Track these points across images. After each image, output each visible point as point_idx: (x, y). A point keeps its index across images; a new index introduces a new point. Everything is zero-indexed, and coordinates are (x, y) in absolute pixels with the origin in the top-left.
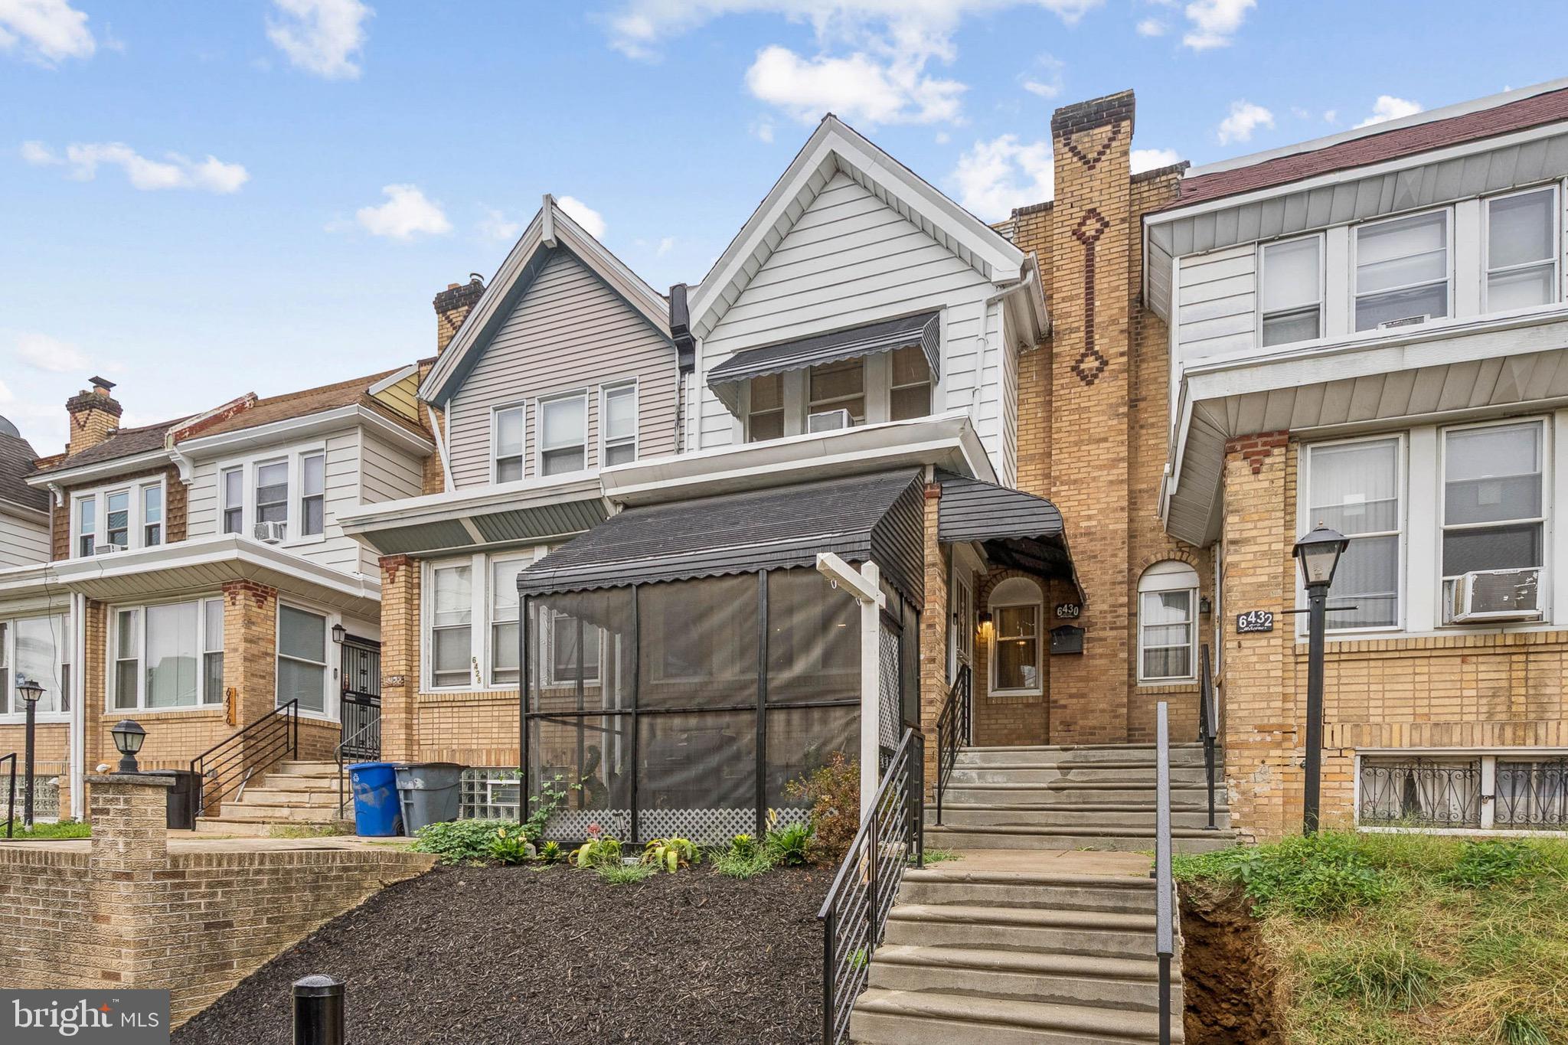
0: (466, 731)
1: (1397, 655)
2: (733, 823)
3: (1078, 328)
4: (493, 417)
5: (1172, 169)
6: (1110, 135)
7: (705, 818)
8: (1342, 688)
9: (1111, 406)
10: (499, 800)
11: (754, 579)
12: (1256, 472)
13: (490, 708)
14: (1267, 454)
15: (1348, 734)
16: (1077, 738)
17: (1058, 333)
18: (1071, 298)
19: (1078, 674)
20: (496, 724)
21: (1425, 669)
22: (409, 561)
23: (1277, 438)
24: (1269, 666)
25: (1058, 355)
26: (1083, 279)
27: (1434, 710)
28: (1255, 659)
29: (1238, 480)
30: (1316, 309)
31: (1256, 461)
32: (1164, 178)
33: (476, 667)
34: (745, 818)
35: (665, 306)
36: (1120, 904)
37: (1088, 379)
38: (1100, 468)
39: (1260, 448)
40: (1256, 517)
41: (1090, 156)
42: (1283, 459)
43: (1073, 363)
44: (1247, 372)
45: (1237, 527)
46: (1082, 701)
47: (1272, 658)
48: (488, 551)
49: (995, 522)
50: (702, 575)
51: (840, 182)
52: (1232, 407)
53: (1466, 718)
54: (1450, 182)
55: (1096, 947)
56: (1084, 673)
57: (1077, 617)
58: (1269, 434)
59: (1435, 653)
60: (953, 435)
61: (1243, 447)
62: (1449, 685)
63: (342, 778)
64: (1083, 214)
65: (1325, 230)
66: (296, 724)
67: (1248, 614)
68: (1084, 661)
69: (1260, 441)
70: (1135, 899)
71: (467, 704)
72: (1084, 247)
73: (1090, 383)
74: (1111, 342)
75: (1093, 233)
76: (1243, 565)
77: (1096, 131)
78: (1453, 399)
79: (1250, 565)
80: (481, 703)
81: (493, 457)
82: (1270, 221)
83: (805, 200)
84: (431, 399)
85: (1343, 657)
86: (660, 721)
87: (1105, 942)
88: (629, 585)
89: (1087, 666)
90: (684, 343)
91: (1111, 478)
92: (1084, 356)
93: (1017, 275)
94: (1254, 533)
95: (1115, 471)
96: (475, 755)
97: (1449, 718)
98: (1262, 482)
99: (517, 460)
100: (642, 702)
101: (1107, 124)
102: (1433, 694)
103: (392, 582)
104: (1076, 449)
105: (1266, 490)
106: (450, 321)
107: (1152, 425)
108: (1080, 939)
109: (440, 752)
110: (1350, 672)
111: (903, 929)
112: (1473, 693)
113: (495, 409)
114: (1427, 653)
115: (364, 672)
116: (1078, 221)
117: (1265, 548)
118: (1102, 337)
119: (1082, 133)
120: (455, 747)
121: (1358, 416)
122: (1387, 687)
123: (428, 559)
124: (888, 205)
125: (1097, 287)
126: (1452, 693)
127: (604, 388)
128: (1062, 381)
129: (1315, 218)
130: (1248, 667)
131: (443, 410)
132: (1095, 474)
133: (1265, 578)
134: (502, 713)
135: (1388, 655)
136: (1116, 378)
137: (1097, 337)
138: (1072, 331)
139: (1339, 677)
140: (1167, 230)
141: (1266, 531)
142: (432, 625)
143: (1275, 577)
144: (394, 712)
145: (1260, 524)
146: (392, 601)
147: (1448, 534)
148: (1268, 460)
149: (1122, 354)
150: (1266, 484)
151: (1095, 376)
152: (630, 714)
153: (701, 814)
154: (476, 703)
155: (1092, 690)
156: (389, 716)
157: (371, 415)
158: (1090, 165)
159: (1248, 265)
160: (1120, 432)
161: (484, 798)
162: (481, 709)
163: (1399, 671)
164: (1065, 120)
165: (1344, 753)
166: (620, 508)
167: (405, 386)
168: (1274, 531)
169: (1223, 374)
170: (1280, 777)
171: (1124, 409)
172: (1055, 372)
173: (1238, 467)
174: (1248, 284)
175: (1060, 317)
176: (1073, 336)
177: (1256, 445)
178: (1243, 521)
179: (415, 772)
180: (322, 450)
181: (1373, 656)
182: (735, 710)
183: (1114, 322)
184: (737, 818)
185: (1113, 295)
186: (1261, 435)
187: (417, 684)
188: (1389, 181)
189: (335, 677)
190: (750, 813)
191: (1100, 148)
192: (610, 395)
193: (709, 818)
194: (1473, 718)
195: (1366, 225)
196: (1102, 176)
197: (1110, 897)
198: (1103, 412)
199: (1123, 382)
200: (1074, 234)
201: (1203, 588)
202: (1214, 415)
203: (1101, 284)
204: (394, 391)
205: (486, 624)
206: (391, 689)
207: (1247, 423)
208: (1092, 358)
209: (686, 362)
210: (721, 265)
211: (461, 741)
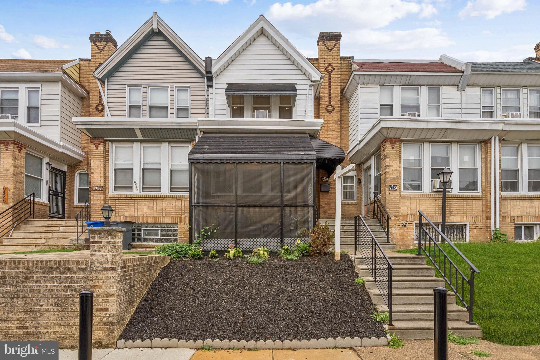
0: (131, 209)
1: (422, 198)
2: (272, 243)
3: (327, 97)
4: (127, 90)
5: (349, 58)
6: (335, 44)
7: (262, 241)
8: (411, 206)
9: (336, 121)
10: (146, 235)
11: (279, 165)
12: (393, 148)
13: (143, 201)
14: (395, 144)
15: (413, 218)
16: (327, 216)
17: (321, 97)
18: (325, 88)
19: (328, 198)
20: (146, 207)
21: (428, 202)
22: (105, 141)
23: (398, 140)
24: (396, 199)
25: (321, 104)
26: (328, 83)
27: (430, 212)
28: (393, 197)
29: (389, 150)
30: (392, 106)
31: (393, 145)
32: (347, 60)
33: (136, 185)
34: (276, 241)
35: (204, 64)
36: (413, 263)
37: (330, 112)
38: (333, 138)
39: (394, 142)
40: (393, 160)
41: (329, 48)
42: (399, 145)
43: (325, 107)
44: (395, 122)
45: (388, 162)
46: (329, 206)
47: (397, 197)
48: (141, 141)
49: (327, 153)
50: (261, 162)
51: (262, 37)
52: (390, 130)
53: (436, 214)
54: (421, 81)
55: (416, 274)
56: (329, 198)
57: (327, 181)
58: (396, 139)
59: (430, 198)
60: (318, 126)
61: (390, 141)
62: (433, 206)
63: (78, 227)
64: (328, 64)
65: (394, 86)
66: (34, 203)
67: (391, 185)
68: (329, 194)
69: (394, 140)
70: (417, 261)
71: (132, 199)
72: (328, 74)
73: (330, 114)
74: (335, 103)
75: (330, 70)
76: (390, 172)
77: (331, 41)
78: (436, 137)
79: (392, 172)
80: (139, 199)
81: (127, 104)
82: (382, 80)
83: (252, 40)
84: (100, 77)
85: (411, 198)
86: (245, 209)
87: (418, 272)
88: (234, 163)
89: (330, 196)
90: (209, 77)
91: (336, 142)
92: (328, 105)
93: (319, 80)
94: (392, 164)
95: (336, 140)
96: (137, 218)
97: (433, 214)
98: (394, 151)
99: (139, 107)
100: (238, 202)
101: (334, 40)
102: (430, 208)
103: (97, 149)
104: (326, 132)
105: (395, 153)
106: (97, 46)
107: (345, 128)
108: (412, 272)
109: (119, 217)
110: (413, 202)
111: (366, 272)
112: (438, 208)
113: (128, 86)
114: (429, 198)
115: (57, 182)
116: (326, 66)
117: (395, 168)
118: (333, 101)
119: (328, 41)
120: (126, 215)
121: (416, 137)
122: (421, 206)
123: (113, 141)
124: (279, 49)
125: (332, 86)
126: (434, 208)
127: (176, 87)
128: (322, 112)
129: (392, 82)
130: (391, 199)
131: (104, 83)
132: (332, 140)
133: (395, 176)
134: (148, 203)
135: (421, 198)
136: (337, 113)
137: (332, 101)
138: (325, 97)
139: (410, 203)
140: (358, 76)
141: (395, 164)
142: (114, 167)
143: (397, 176)
144: (97, 201)
145: (394, 162)
146: (97, 157)
147: (432, 169)
148: (396, 145)
149: (338, 107)
150: (395, 152)
151: (332, 112)
152: (235, 206)
153: (261, 240)
154: (137, 199)
155: (331, 203)
156: (95, 202)
157: (66, 78)
158: (330, 51)
159: (376, 90)
160: (338, 129)
161: (139, 235)
162: (139, 201)
163: (423, 202)
164: (324, 36)
165: (412, 223)
166: (202, 133)
167: (74, 67)
168: (397, 164)
169: (389, 121)
170: (399, 229)
171: (339, 123)
172: (320, 108)
173: (388, 146)
174: (376, 95)
175: (322, 93)
176: (325, 99)
177: (393, 141)
178: (390, 161)
179: (119, 225)
180: (39, 88)
181: (418, 198)
182: (273, 206)
183: (336, 97)
184: (273, 241)
185: (336, 89)
186: (394, 138)
187: (108, 190)
188: (409, 77)
189: (47, 184)
190: (278, 240)
191: (332, 47)
192: (178, 90)
193: (263, 241)
194: (438, 214)
195: (404, 86)
196: (332, 55)
197: (411, 261)
198: (334, 123)
199: (339, 115)
200: (325, 69)
201: (358, 175)
202: (385, 132)
203: (333, 86)
204: (71, 69)
205: (140, 169)
206: (96, 191)
207: (391, 135)
208: (331, 107)
209: (210, 84)
210: (224, 54)
211: (129, 213)
